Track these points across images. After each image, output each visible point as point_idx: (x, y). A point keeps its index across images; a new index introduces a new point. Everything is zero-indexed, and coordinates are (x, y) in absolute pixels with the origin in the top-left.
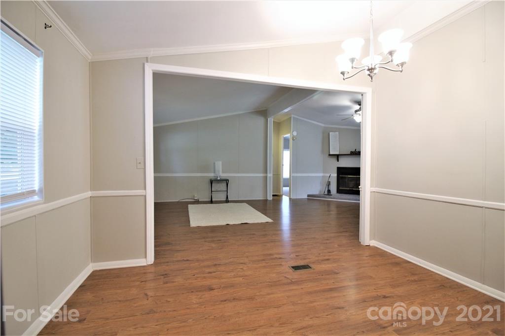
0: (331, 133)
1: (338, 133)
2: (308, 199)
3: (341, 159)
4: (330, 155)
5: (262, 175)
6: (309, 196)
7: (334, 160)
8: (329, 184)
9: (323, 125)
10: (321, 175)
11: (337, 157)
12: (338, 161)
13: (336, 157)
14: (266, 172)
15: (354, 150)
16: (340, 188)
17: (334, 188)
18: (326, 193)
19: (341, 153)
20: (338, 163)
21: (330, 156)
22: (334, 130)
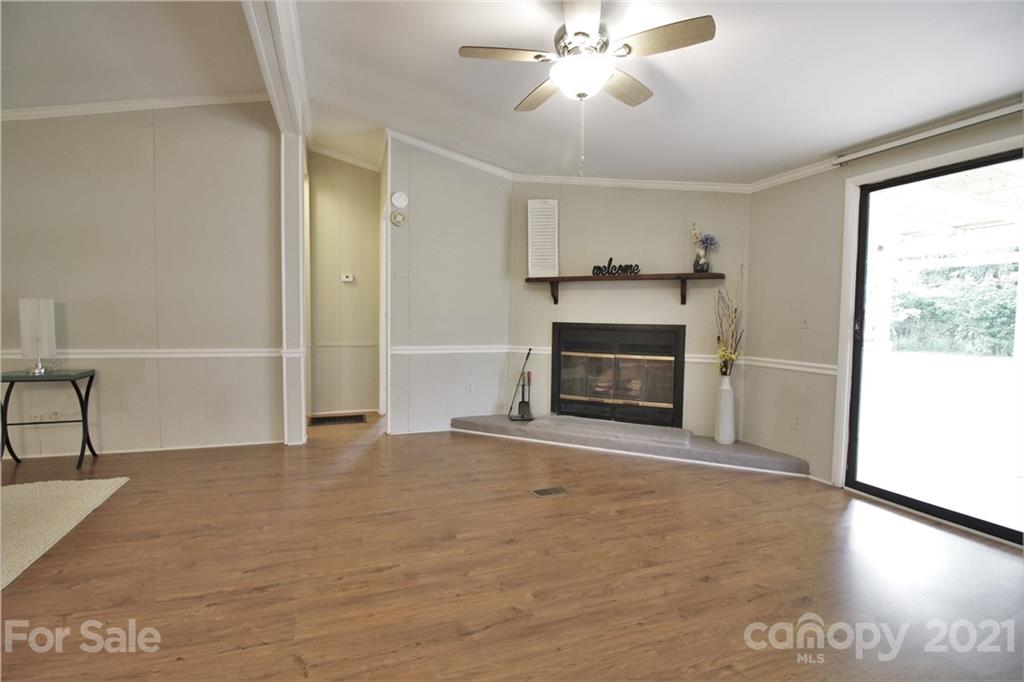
0: (531, 203)
1: (555, 202)
2: (453, 433)
3: (567, 294)
4: (529, 280)
5: (264, 352)
6: (455, 423)
7: (543, 297)
8: (526, 379)
9: (507, 175)
10: (504, 349)
11: (554, 285)
12: (556, 302)
13: (548, 286)
14: (277, 340)
15: (604, 263)
16: (562, 396)
17: (541, 397)
18: (515, 412)
19: (565, 274)
20: (555, 306)
21: (531, 285)
22: (544, 192)
